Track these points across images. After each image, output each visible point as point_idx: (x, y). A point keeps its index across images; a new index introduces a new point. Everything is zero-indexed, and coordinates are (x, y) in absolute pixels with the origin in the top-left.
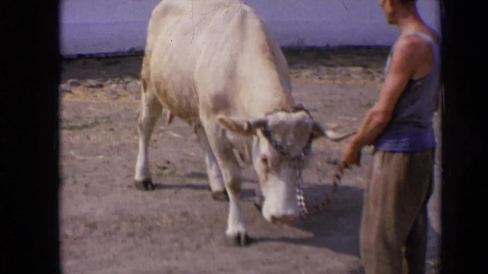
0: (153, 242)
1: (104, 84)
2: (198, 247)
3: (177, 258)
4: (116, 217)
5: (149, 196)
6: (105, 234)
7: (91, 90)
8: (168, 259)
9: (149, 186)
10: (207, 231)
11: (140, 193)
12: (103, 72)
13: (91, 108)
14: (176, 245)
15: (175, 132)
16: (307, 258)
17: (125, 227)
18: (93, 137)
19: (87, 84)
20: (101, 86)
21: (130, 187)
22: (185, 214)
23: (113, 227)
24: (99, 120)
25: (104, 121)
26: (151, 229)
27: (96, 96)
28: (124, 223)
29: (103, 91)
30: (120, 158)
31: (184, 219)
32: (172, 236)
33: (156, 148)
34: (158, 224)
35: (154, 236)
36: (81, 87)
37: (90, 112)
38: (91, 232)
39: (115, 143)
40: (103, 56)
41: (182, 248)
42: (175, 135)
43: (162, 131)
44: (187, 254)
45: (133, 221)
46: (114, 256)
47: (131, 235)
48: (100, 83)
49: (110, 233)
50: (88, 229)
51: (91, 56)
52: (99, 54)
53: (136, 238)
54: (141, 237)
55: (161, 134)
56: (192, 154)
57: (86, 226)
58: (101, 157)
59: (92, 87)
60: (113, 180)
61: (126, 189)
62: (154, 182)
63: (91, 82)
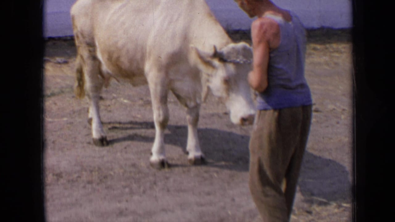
0: (107, 188)
1: (70, 60)
2: (144, 192)
3: (127, 201)
4: (78, 168)
5: (105, 150)
6: (69, 181)
7: (59, 65)
8: (120, 202)
9: (105, 142)
10: (151, 178)
11: (97, 148)
12: (69, 52)
13: (59, 80)
14: (127, 190)
15: (125, 99)
16: (233, 200)
17: (85, 176)
18: (59, 104)
19: (55, 61)
20: (66, 62)
21: (89, 143)
22: (134, 165)
23: (75, 176)
24: (64, 90)
25: (67, 90)
26: (106, 177)
27: (62, 71)
28: (84, 173)
29: (69, 66)
30: (80, 120)
31: (132, 169)
32: (123, 183)
33: (110, 111)
34: (112, 173)
35: (109, 183)
36: (51, 64)
37: (57, 83)
38: (58, 180)
39: (77, 108)
40: (69, 38)
41: (132, 193)
42: (126, 101)
43: (114, 98)
44: (136, 198)
45: (91, 171)
46: (76, 200)
47: (90, 182)
48: (66, 60)
49: (73, 181)
50: (55, 177)
51: (59, 39)
52: (66, 36)
53: (94, 185)
54: (98, 184)
55: (114, 101)
56: (139, 116)
57: (53, 175)
58: (65, 119)
59: (59, 63)
60: (75, 138)
61: (85, 145)
62: (108, 139)
63: (59, 59)
